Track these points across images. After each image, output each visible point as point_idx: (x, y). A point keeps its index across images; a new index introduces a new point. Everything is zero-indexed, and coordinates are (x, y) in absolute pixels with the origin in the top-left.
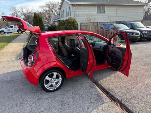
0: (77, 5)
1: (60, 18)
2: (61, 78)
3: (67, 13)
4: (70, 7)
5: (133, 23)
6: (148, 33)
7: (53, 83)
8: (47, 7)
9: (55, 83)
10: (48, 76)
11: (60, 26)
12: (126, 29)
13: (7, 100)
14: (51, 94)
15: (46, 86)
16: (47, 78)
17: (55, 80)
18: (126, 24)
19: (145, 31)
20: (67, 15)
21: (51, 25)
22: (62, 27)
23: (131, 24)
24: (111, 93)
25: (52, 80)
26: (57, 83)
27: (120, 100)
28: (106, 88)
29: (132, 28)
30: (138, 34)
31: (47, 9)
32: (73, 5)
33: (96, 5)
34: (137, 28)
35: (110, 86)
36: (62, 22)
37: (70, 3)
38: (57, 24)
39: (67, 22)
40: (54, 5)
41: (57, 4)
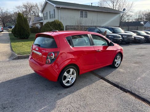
0: (62, 8)
1: (42, 20)
2: (75, 74)
3: (50, 15)
4: (54, 10)
5: (114, 28)
6: (127, 37)
7: (70, 79)
8: (24, 7)
9: (71, 79)
10: (66, 72)
11: (46, 28)
12: (109, 33)
13: (26, 97)
14: (68, 89)
15: (64, 82)
16: (65, 74)
17: (71, 76)
18: (108, 28)
19: (125, 35)
20: (50, 18)
21: (32, 27)
22: (48, 28)
23: (112, 29)
24: (120, 86)
25: (69, 76)
26: (72, 79)
27: (130, 90)
28: (113, 82)
29: (114, 32)
30: (120, 37)
31: (24, 10)
33: (79, 10)
34: (118, 32)
35: (117, 81)
37: (55, 6)
38: (38, 25)
39: (53, 24)
40: (32, 7)
41: (36, 6)
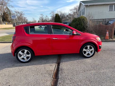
0: (90, 6)
4: (84, 8)
15: (19, 58)
32: (86, 6)
36: (75, 19)
37: (84, 5)
39: (78, 19)
